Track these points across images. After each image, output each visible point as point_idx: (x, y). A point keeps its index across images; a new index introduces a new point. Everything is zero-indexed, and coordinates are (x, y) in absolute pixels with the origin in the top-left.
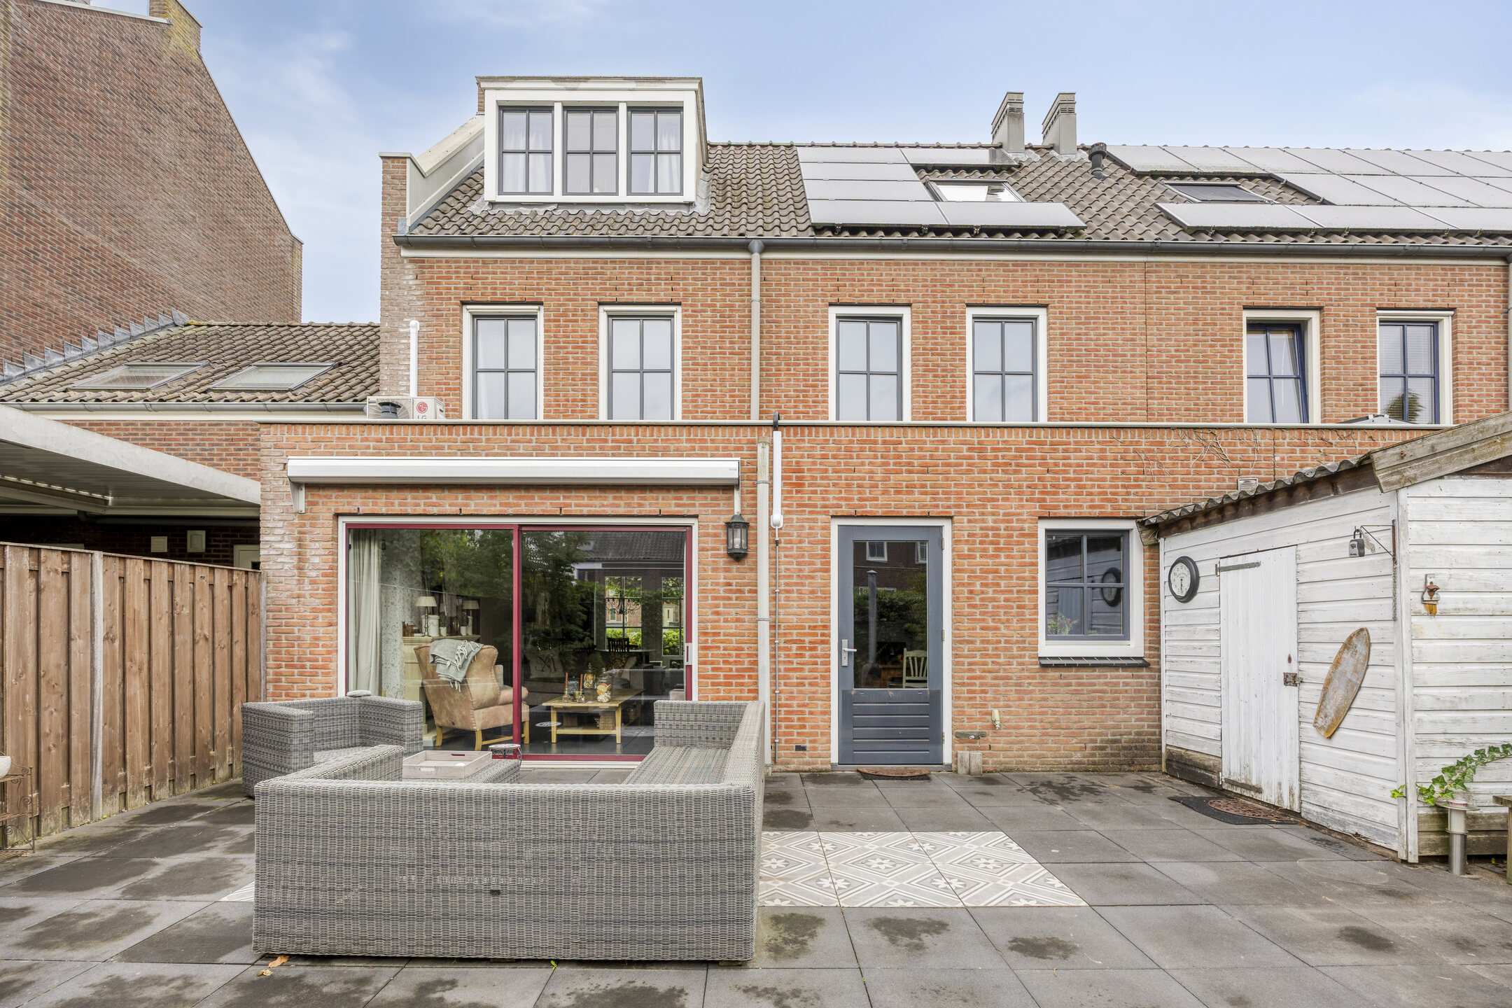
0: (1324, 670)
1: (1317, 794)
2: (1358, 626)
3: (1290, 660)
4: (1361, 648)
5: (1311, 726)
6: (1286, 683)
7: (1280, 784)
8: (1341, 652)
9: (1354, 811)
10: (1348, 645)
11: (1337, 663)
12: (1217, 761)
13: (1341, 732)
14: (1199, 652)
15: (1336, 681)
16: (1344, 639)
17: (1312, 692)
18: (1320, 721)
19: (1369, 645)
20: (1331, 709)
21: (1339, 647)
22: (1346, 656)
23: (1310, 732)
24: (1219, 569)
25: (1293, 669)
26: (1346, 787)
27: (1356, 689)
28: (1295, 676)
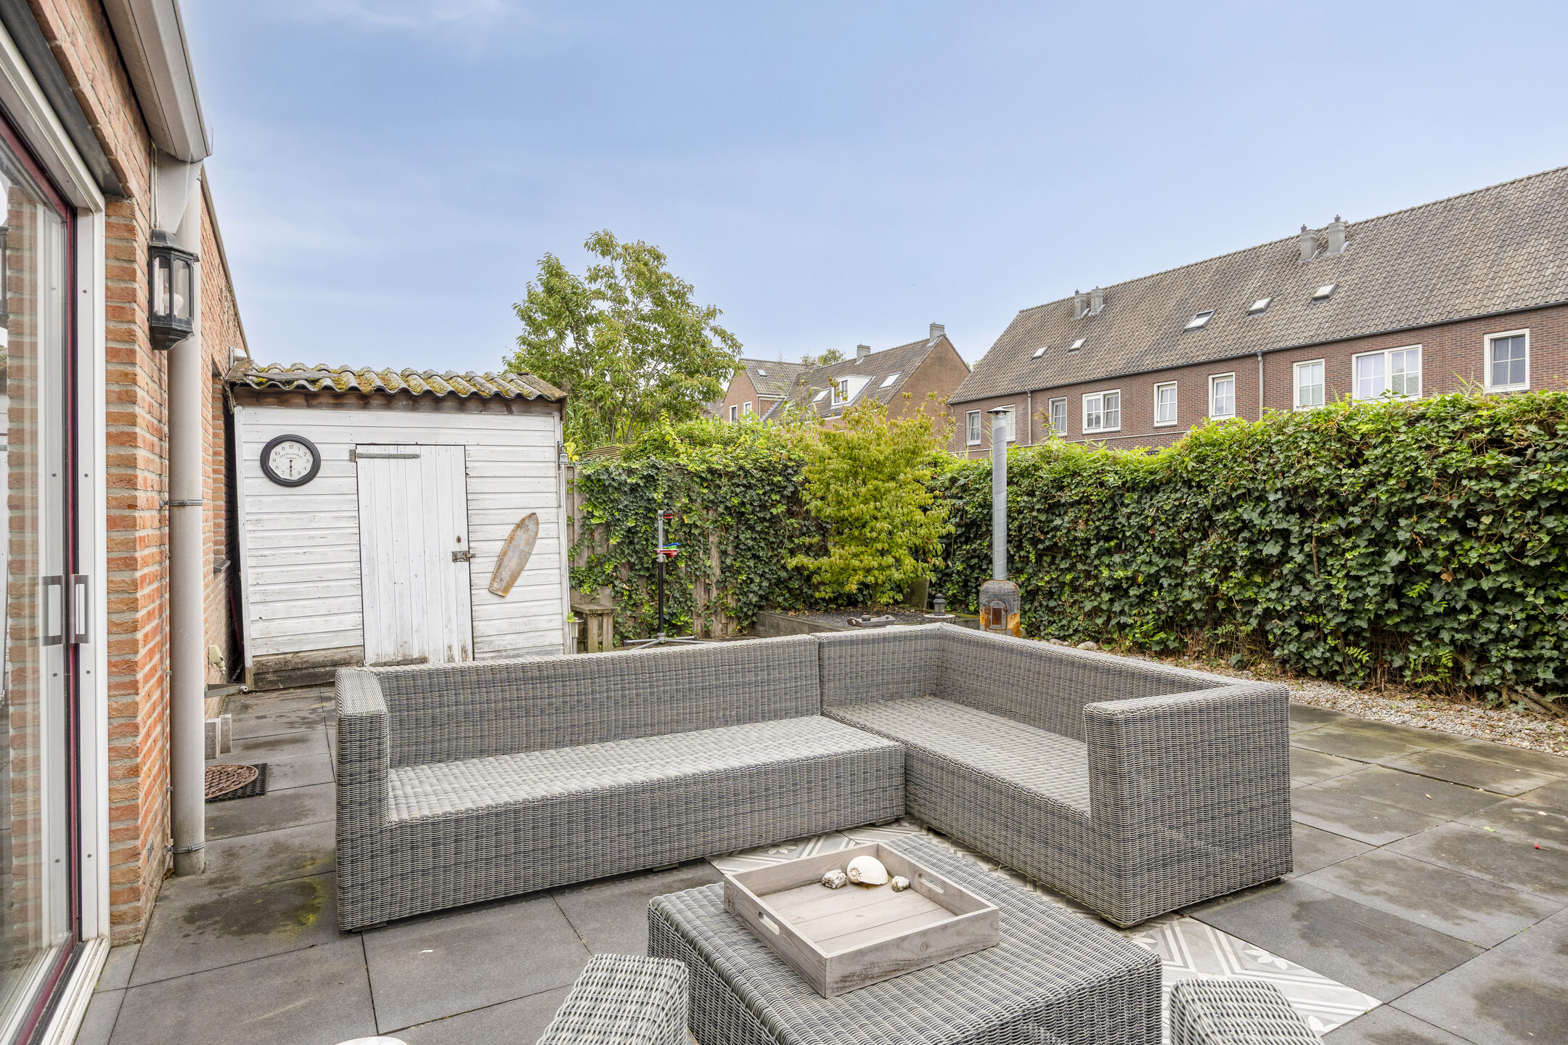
0: (498, 547)
1: (491, 642)
2: (528, 512)
3: (459, 540)
4: (531, 526)
5: (487, 591)
6: (455, 559)
7: (450, 647)
8: (514, 531)
9: (526, 645)
10: (520, 525)
11: (511, 539)
12: (355, 652)
13: (513, 590)
14: (322, 542)
15: (510, 553)
16: (518, 520)
17: (485, 566)
18: (496, 585)
19: (538, 524)
20: (506, 575)
21: (512, 527)
22: (519, 533)
23: (482, 595)
24: (354, 456)
25: (463, 547)
26: (519, 629)
27: (525, 557)
28: (465, 554)
